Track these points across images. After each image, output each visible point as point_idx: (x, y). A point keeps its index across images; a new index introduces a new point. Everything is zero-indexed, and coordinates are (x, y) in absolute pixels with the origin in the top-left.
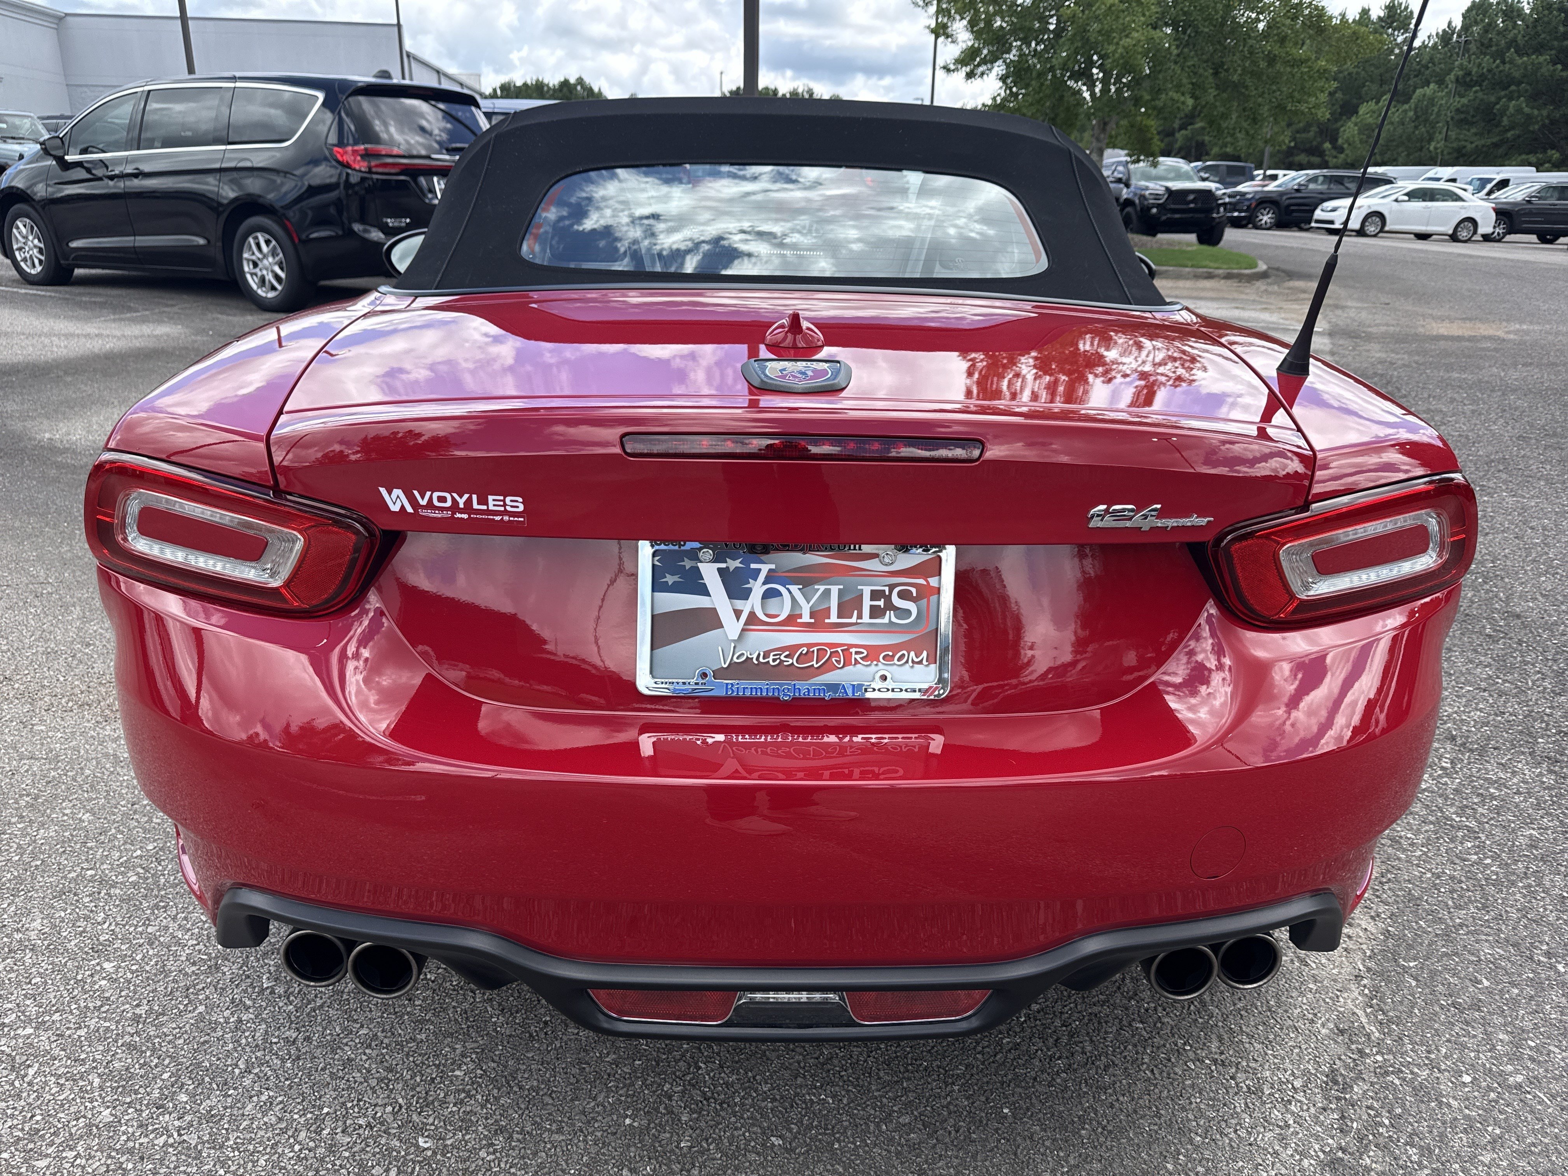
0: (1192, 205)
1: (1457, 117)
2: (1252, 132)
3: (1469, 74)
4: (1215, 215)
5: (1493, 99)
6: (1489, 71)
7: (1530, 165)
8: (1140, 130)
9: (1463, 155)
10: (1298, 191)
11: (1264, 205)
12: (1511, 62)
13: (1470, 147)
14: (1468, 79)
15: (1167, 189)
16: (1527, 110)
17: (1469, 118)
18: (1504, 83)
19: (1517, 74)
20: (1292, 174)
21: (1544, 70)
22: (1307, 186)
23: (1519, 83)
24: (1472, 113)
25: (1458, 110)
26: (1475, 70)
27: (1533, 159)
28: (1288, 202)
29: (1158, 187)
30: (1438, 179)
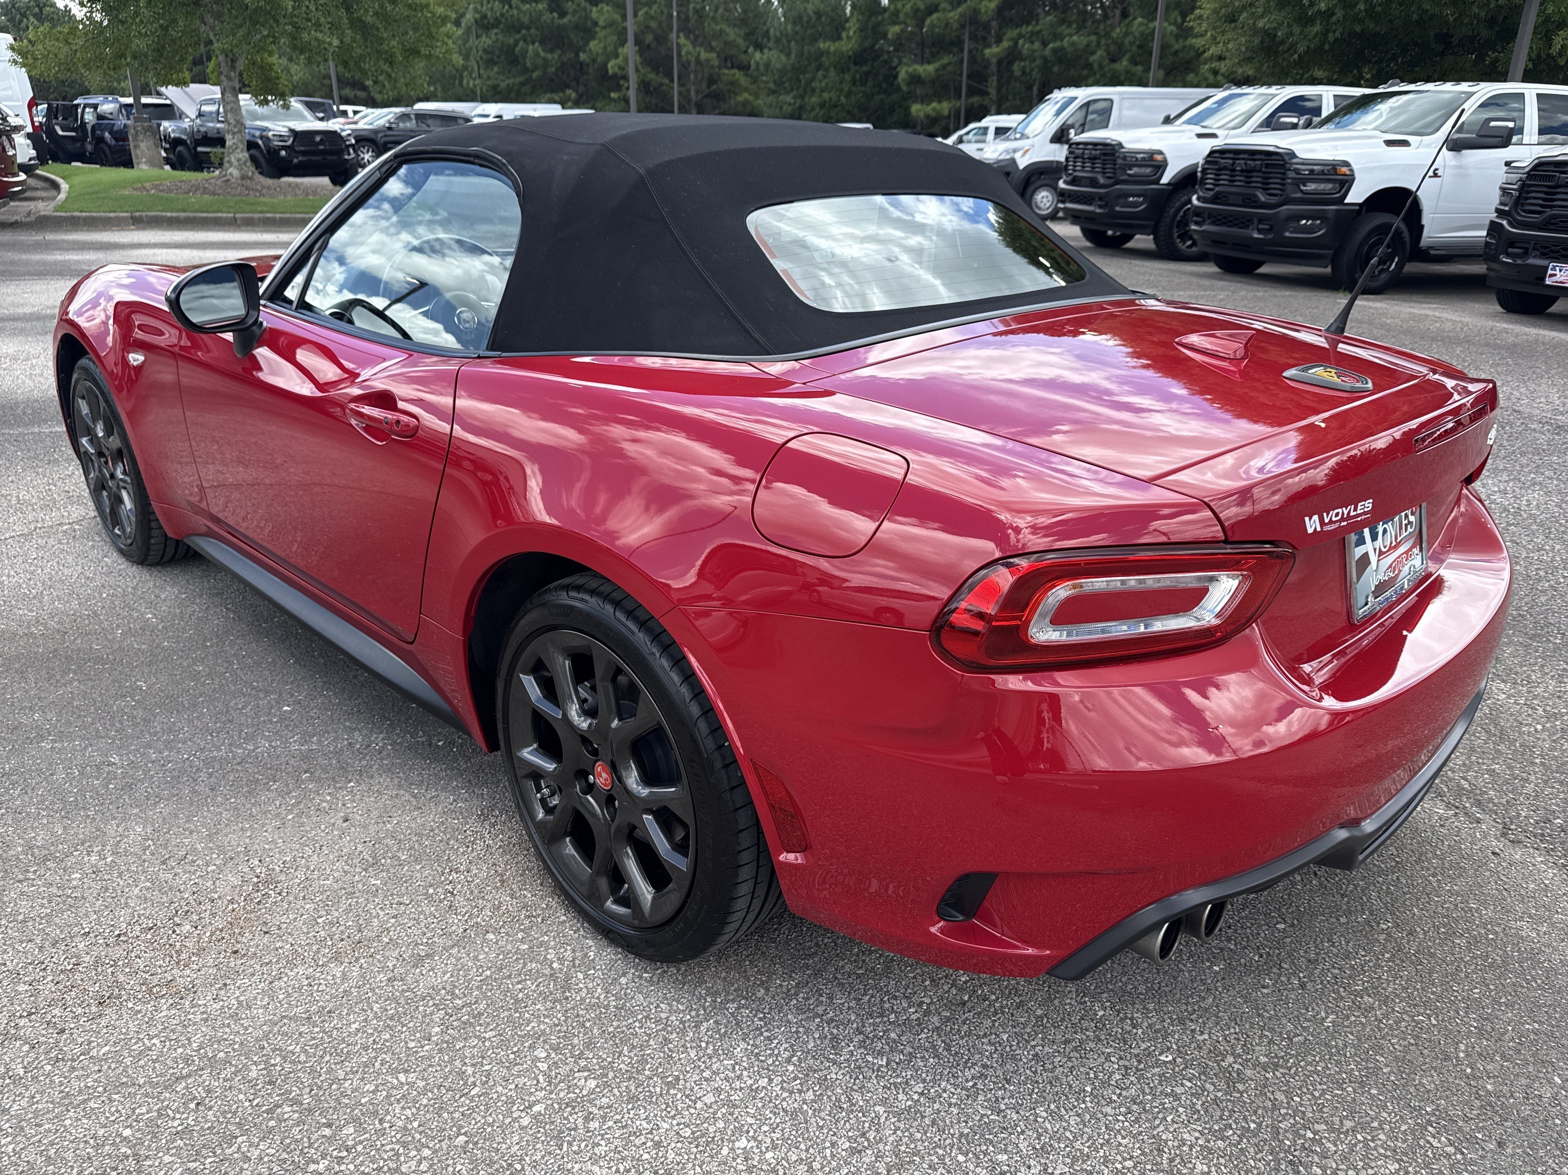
0: (321, 147)
1: (485, 57)
2: (393, 75)
3: (485, 17)
4: (346, 157)
5: (511, 41)
6: (502, 15)
7: (555, 102)
8: (261, 67)
9: (499, 93)
10: (390, 128)
11: (364, 143)
12: (517, 8)
13: (503, 85)
14: (486, 22)
15: (292, 131)
16: (542, 54)
17: (495, 58)
18: (515, 27)
19: (526, 20)
20: (378, 112)
21: (544, 18)
22: (398, 124)
23: (528, 28)
24: (497, 52)
25: (485, 50)
26: (489, 14)
27: (556, 98)
28: (383, 139)
29: (280, 129)
30: (487, 116)
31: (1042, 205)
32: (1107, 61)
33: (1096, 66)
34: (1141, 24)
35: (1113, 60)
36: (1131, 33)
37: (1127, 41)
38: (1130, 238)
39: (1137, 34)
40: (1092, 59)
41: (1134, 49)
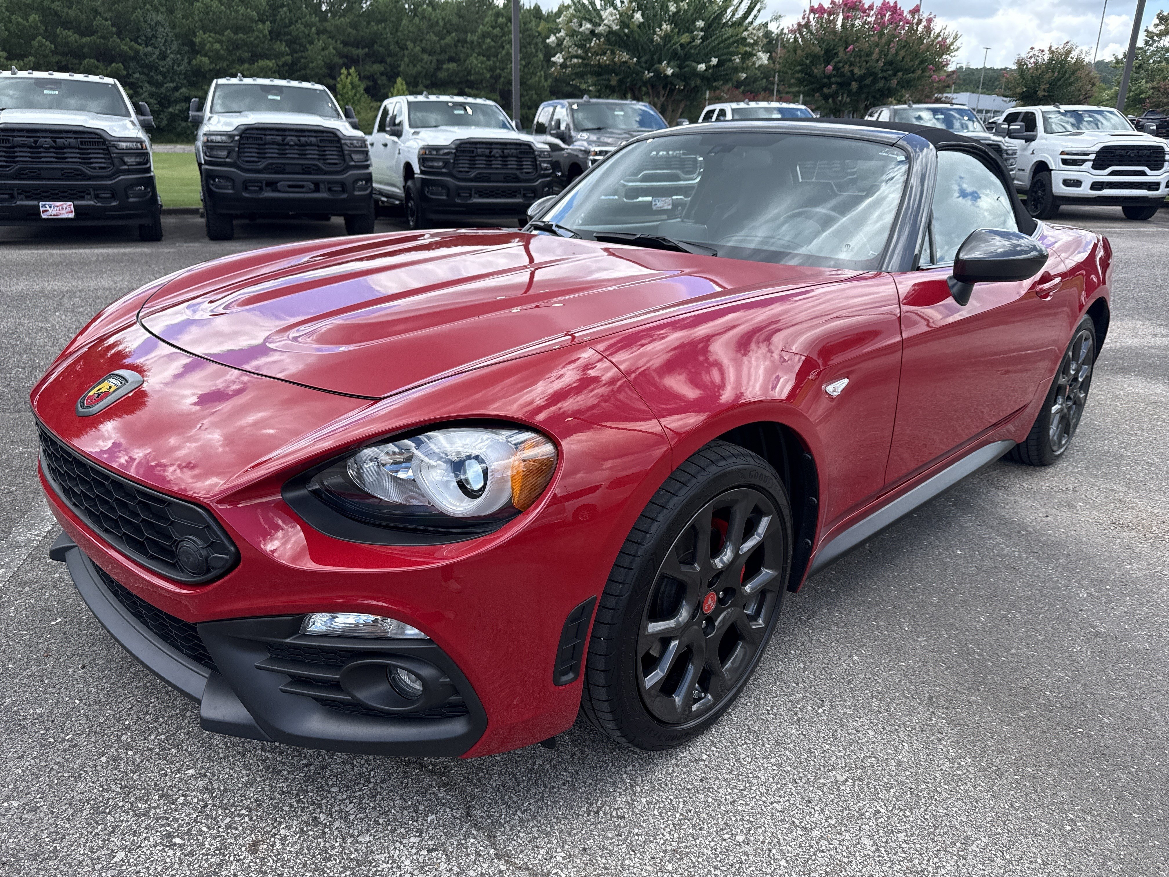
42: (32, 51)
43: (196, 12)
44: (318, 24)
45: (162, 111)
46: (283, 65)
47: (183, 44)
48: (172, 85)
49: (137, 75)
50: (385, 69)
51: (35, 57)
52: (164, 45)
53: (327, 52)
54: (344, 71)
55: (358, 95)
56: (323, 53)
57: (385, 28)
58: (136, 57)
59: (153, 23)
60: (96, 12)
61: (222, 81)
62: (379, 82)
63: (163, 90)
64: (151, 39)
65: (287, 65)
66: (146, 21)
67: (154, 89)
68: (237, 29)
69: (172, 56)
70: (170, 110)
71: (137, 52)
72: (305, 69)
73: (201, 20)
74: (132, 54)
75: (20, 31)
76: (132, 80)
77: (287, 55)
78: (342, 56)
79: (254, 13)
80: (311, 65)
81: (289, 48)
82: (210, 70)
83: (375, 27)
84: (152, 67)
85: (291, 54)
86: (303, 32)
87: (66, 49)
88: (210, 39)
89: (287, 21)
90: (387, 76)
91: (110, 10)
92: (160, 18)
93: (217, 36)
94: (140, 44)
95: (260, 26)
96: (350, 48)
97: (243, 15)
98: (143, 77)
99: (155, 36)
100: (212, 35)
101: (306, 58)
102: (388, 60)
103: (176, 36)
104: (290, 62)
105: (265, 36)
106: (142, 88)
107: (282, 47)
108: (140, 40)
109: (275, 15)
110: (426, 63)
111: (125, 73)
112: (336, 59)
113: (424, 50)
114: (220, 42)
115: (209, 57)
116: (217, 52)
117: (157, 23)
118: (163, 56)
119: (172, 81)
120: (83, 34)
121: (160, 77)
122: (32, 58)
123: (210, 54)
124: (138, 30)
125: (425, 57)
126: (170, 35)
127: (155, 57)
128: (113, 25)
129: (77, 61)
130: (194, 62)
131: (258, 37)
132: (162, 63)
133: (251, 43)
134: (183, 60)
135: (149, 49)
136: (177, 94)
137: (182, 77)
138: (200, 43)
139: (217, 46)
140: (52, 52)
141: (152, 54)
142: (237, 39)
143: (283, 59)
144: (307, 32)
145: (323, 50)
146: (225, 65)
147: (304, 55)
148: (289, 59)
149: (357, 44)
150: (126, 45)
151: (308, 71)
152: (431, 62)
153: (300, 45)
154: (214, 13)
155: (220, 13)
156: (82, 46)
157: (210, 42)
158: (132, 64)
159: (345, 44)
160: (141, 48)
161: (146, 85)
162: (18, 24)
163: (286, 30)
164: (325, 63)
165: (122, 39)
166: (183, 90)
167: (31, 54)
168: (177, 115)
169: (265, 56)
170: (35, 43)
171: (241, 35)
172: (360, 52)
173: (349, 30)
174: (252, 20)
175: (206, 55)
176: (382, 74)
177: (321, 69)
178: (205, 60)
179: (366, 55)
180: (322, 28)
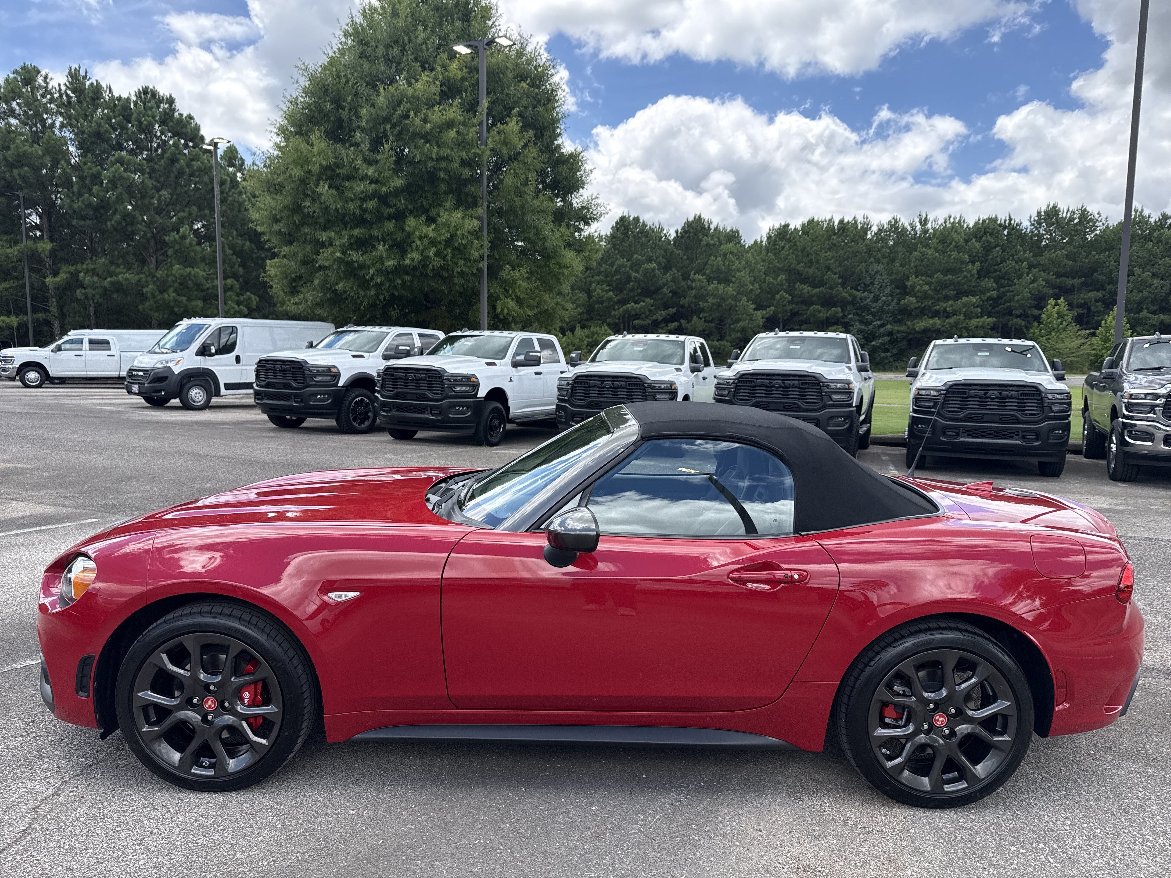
31: (196, 399)
32: (158, 292)
33: (149, 295)
34: (178, 269)
35: (161, 292)
36: (172, 275)
37: (170, 279)
38: (303, 420)
39: (177, 275)
40: (145, 290)
41: (176, 285)
42: (775, 303)
43: (913, 260)
44: (1032, 259)
45: (867, 344)
46: (988, 300)
47: (897, 287)
48: (879, 323)
49: (851, 316)
50: (1104, 296)
51: (776, 307)
52: (879, 290)
53: (1036, 285)
54: (1052, 301)
55: (1065, 323)
56: (1031, 286)
57: (1109, 257)
58: (853, 302)
59: (873, 273)
60: (828, 268)
61: (939, 342)
62: (1093, 308)
63: (871, 327)
64: (869, 286)
65: (992, 299)
66: (867, 272)
67: (863, 327)
68: (947, 271)
69: (884, 298)
70: (874, 343)
71: (855, 297)
72: (1009, 302)
73: (916, 267)
74: (850, 299)
75: (770, 288)
76: (846, 320)
77: (994, 290)
78: (1054, 287)
79: (966, 256)
80: (1016, 298)
81: (997, 284)
82: (916, 308)
83: (1095, 256)
84: (866, 308)
85: (998, 289)
86: (1014, 267)
87: (800, 299)
88: (921, 282)
89: (999, 259)
90: (1104, 303)
91: (840, 265)
92: (880, 268)
93: (928, 279)
94: (859, 291)
95: (970, 266)
96: (1064, 279)
97: (954, 259)
98: (856, 317)
99: (872, 284)
100: (923, 278)
101: (1013, 291)
102: (1108, 287)
103: (892, 282)
104: (995, 296)
105: (972, 275)
106: (853, 326)
107: (989, 283)
108: (859, 288)
109: (988, 255)
110: (1156, 288)
111: (841, 314)
112: (1045, 290)
113: (1154, 275)
114: (929, 284)
115: (917, 297)
116: (925, 292)
117: (877, 272)
118: (876, 299)
119: (880, 320)
120: (815, 287)
121: (870, 317)
122: (772, 308)
123: (919, 294)
124: (860, 279)
125: (1156, 282)
126: (886, 281)
127: (869, 300)
128: (839, 278)
129: (805, 308)
130: (902, 302)
131: (966, 277)
132: (874, 305)
133: (958, 283)
134: (892, 301)
135: (866, 294)
136: (882, 330)
137: (889, 315)
138: (911, 286)
139: (926, 287)
140: (789, 302)
141: (866, 298)
142: (945, 280)
143: (988, 294)
144: (1017, 267)
145: (1032, 282)
146: (930, 303)
147: (1011, 289)
148: (994, 293)
149: (1073, 275)
150: (846, 292)
151: (1012, 304)
152: (1162, 287)
153: (1009, 280)
154: (928, 260)
155: (934, 259)
156: (812, 296)
157: (920, 284)
158: (849, 307)
159: (1058, 275)
160: (858, 293)
161: (857, 323)
162: (769, 283)
163: (996, 267)
164: (1032, 295)
165: (844, 288)
166: (889, 327)
167: (773, 305)
168: (879, 347)
169: (972, 293)
170: (778, 297)
171: (950, 276)
172: (1076, 282)
173: (1066, 261)
174: (963, 262)
175: (915, 296)
176: (1097, 301)
177: (1027, 301)
178: (913, 299)
179: (1083, 283)
180: (1035, 262)
